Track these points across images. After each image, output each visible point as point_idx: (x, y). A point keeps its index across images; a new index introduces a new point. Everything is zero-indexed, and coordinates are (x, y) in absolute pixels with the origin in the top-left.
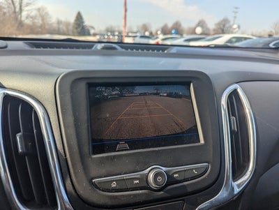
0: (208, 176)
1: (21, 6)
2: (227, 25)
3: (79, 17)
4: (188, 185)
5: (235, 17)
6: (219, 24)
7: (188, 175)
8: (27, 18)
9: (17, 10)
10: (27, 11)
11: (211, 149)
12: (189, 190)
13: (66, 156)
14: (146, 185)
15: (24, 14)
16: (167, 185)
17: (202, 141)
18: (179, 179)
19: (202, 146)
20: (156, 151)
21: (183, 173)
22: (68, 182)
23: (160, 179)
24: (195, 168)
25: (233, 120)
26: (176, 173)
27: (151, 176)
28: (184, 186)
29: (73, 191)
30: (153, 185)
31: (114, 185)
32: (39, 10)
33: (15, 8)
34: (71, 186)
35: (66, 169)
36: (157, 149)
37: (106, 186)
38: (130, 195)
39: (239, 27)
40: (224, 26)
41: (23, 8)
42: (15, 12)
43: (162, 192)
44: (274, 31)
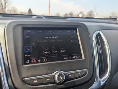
0: (87, 76)
1: (5, 6)
2: (92, 13)
3: (30, 10)
4: (76, 81)
5: (95, 10)
6: (89, 13)
7: (76, 76)
8: (8, 11)
9: (4, 7)
10: (8, 8)
11: (88, 62)
12: (77, 83)
13: (9, 65)
14: (54, 81)
15: (7, 9)
16: (65, 81)
17: (83, 58)
18: (71, 78)
19: (83, 60)
20: (59, 63)
21: (74, 75)
22: (10, 80)
23: (61, 78)
24: (80, 72)
25: (99, 47)
26: (70, 74)
27: (56, 76)
28: (74, 81)
29: (12, 85)
30: (57, 81)
31: (35, 81)
32: (13, 7)
33: (3, 7)
34: (11, 82)
35: (9, 73)
36: (60, 62)
37: (31, 82)
38: (45, 87)
39: (97, 14)
40: (91, 13)
41: (6, 7)
42: (3, 8)
43: (62, 85)
44: (111, 16)
